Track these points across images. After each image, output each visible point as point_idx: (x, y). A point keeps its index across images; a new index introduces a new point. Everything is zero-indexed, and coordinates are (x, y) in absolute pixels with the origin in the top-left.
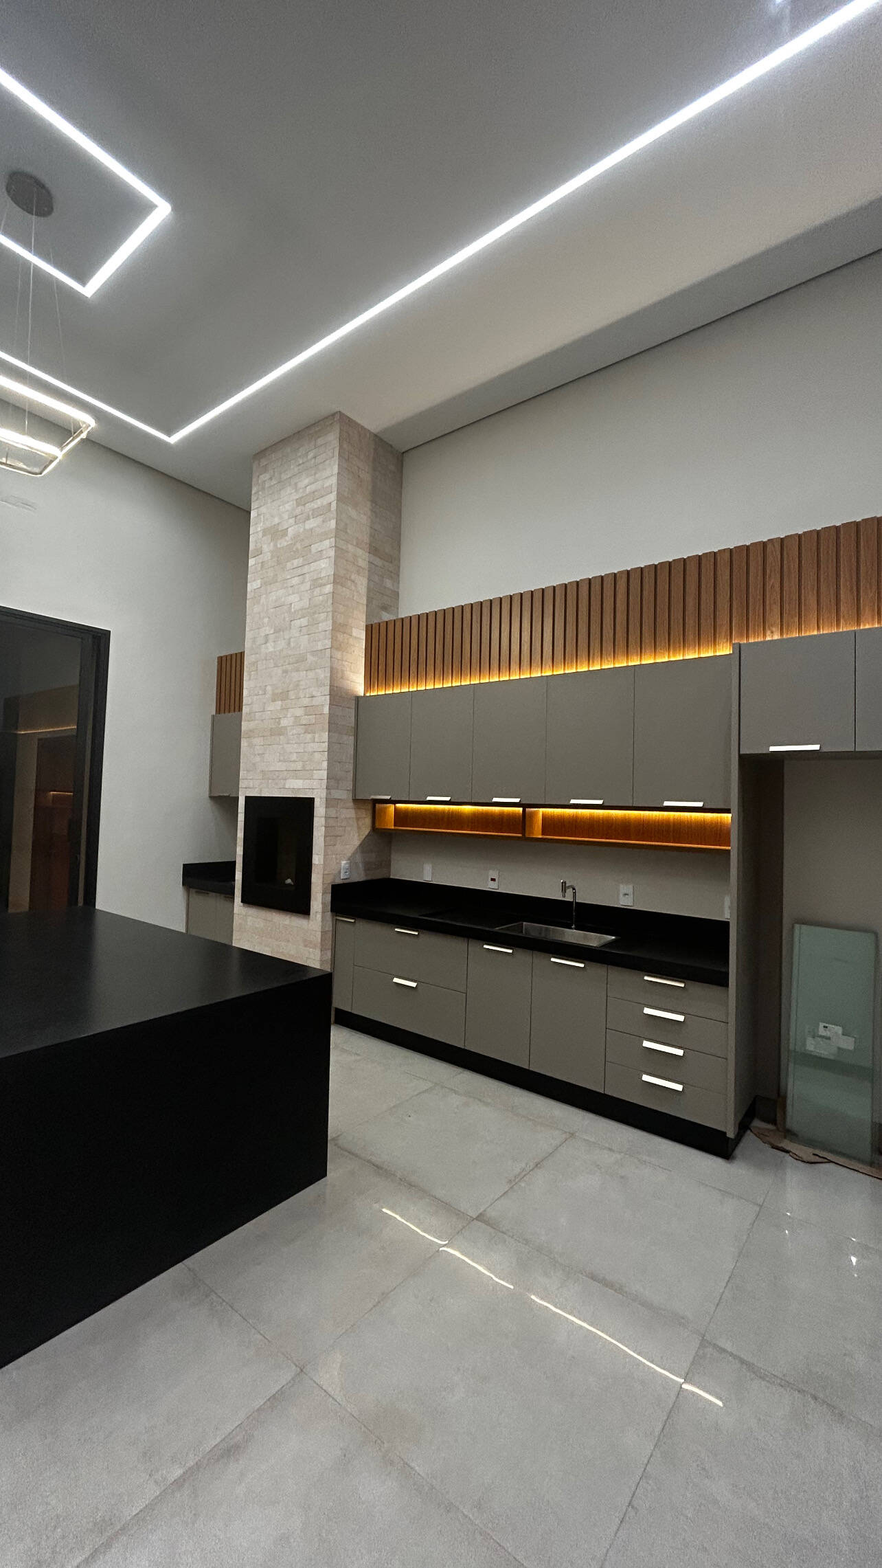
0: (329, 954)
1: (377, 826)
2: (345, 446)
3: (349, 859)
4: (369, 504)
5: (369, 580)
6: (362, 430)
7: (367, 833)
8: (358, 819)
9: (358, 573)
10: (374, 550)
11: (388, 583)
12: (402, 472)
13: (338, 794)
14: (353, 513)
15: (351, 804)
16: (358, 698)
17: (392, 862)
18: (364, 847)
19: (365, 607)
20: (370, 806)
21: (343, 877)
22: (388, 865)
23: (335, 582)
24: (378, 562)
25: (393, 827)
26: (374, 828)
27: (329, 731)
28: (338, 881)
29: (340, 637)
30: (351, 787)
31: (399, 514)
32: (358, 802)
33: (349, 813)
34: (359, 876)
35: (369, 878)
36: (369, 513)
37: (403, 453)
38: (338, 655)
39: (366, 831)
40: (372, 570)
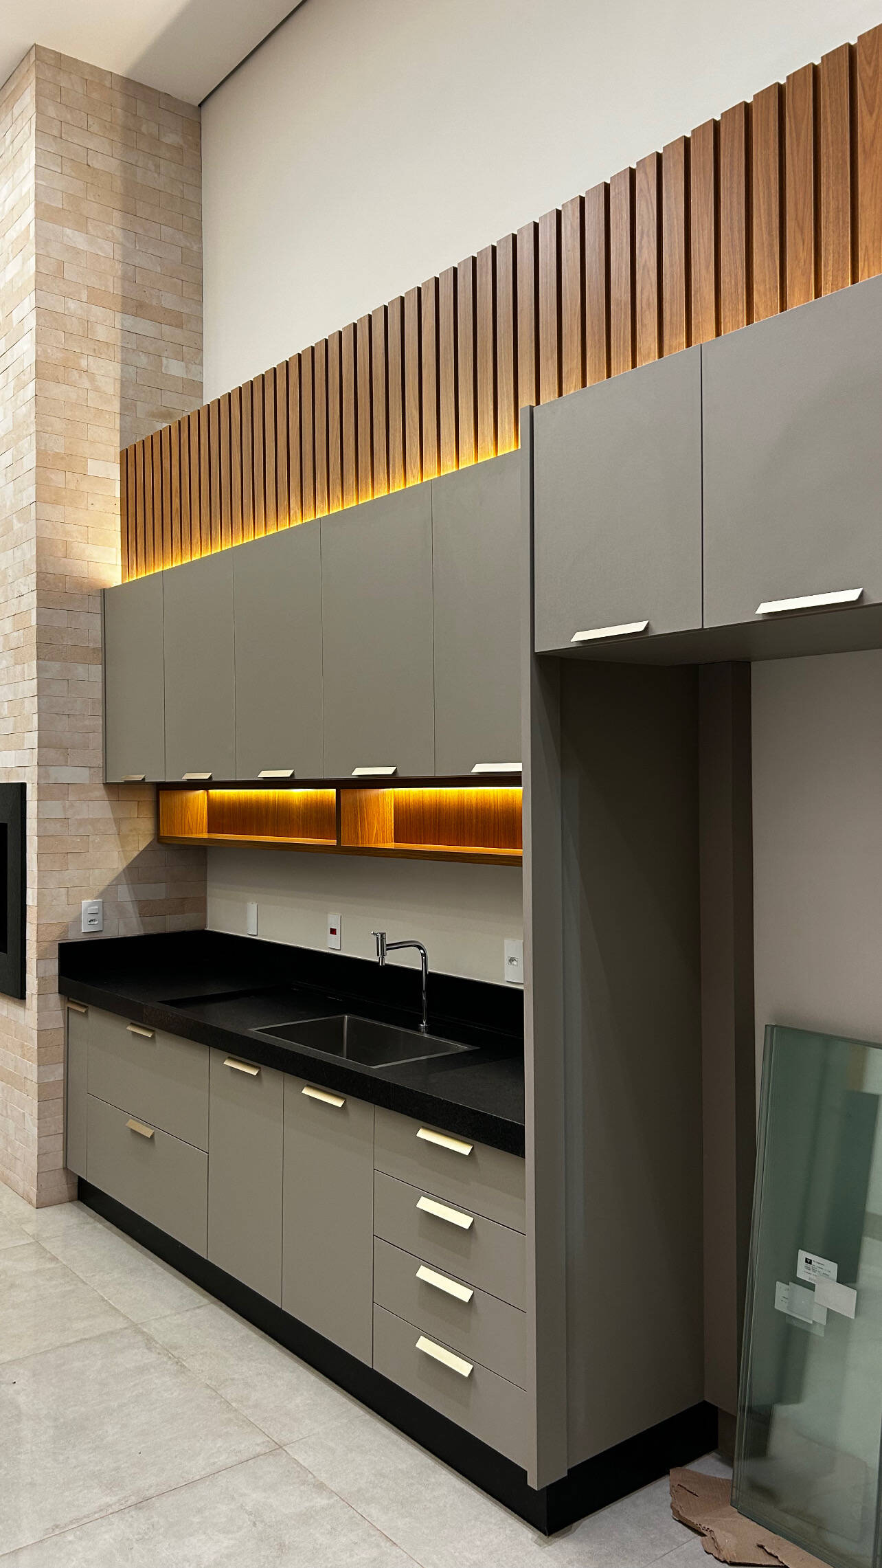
0: (58, 1073)
1: (164, 833)
2: (52, 111)
3: (101, 895)
4: (117, 215)
5: (124, 363)
6: (93, 76)
7: (141, 848)
8: (118, 821)
9: (97, 354)
10: (134, 306)
11: (175, 368)
12: (198, 146)
13: (66, 774)
14: (78, 239)
15: (101, 792)
16: (105, 594)
17: (208, 899)
18: (135, 872)
19: (118, 417)
20: (148, 797)
21: (85, 929)
22: (201, 905)
23: (39, 376)
24: (145, 327)
25: (205, 836)
26: (159, 839)
27: (38, 659)
28: (73, 937)
29: (58, 479)
30: (100, 762)
31: (195, 229)
32: (119, 790)
33: (99, 808)
34: (127, 926)
35: (151, 931)
36: (119, 234)
37: (200, 105)
38: (55, 513)
39: (141, 839)
40: (131, 347)
